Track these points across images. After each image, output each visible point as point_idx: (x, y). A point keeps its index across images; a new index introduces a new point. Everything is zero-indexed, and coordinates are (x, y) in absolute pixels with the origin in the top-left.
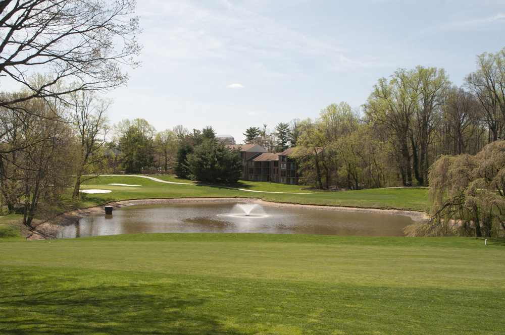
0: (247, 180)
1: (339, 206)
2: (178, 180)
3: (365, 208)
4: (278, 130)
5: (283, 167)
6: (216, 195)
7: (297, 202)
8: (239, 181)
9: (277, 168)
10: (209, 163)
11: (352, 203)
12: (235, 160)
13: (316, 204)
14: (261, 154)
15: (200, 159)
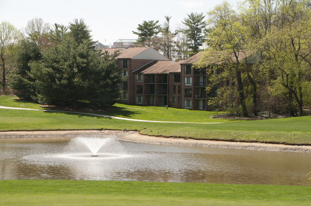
0: (133, 103)
1: (256, 142)
2: (16, 104)
3: (299, 145)
4: (187, 25)
5: (188, 82)
6: (70, 127)
7: (190, 136)
8: (117, 105)
9: (179, 84)
10: (65, 76)
11: (276, 136)
12: (109, 71)
13: (219, 138)
14: (155, 62)
15: (50, 70)
